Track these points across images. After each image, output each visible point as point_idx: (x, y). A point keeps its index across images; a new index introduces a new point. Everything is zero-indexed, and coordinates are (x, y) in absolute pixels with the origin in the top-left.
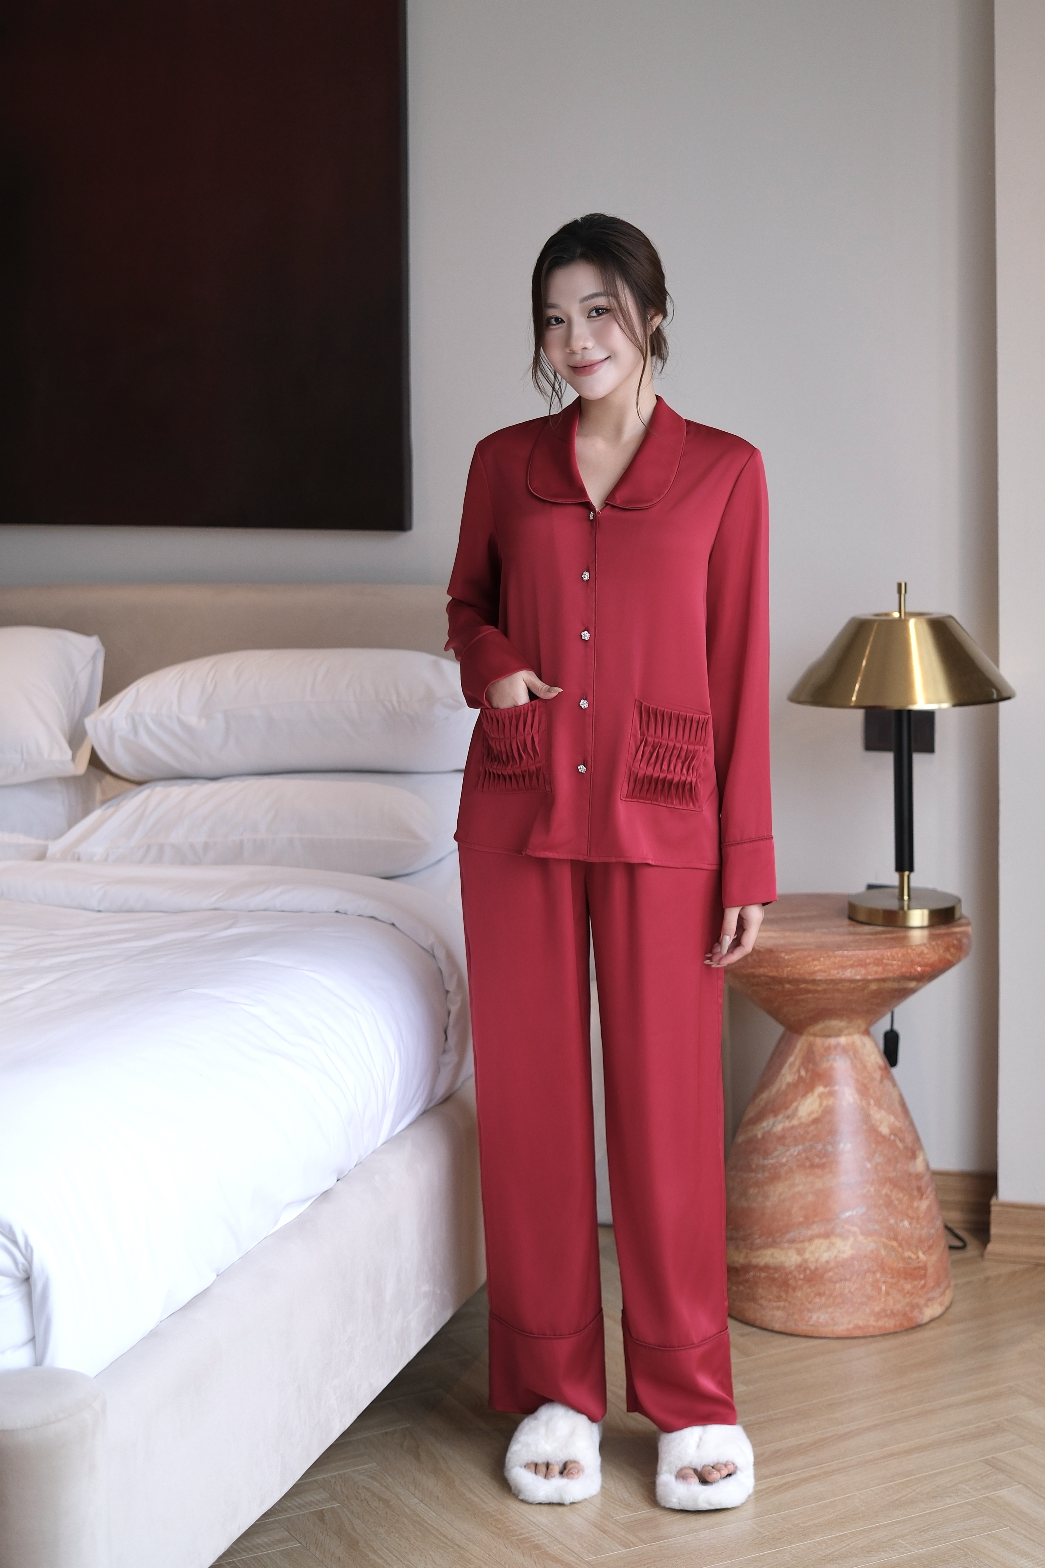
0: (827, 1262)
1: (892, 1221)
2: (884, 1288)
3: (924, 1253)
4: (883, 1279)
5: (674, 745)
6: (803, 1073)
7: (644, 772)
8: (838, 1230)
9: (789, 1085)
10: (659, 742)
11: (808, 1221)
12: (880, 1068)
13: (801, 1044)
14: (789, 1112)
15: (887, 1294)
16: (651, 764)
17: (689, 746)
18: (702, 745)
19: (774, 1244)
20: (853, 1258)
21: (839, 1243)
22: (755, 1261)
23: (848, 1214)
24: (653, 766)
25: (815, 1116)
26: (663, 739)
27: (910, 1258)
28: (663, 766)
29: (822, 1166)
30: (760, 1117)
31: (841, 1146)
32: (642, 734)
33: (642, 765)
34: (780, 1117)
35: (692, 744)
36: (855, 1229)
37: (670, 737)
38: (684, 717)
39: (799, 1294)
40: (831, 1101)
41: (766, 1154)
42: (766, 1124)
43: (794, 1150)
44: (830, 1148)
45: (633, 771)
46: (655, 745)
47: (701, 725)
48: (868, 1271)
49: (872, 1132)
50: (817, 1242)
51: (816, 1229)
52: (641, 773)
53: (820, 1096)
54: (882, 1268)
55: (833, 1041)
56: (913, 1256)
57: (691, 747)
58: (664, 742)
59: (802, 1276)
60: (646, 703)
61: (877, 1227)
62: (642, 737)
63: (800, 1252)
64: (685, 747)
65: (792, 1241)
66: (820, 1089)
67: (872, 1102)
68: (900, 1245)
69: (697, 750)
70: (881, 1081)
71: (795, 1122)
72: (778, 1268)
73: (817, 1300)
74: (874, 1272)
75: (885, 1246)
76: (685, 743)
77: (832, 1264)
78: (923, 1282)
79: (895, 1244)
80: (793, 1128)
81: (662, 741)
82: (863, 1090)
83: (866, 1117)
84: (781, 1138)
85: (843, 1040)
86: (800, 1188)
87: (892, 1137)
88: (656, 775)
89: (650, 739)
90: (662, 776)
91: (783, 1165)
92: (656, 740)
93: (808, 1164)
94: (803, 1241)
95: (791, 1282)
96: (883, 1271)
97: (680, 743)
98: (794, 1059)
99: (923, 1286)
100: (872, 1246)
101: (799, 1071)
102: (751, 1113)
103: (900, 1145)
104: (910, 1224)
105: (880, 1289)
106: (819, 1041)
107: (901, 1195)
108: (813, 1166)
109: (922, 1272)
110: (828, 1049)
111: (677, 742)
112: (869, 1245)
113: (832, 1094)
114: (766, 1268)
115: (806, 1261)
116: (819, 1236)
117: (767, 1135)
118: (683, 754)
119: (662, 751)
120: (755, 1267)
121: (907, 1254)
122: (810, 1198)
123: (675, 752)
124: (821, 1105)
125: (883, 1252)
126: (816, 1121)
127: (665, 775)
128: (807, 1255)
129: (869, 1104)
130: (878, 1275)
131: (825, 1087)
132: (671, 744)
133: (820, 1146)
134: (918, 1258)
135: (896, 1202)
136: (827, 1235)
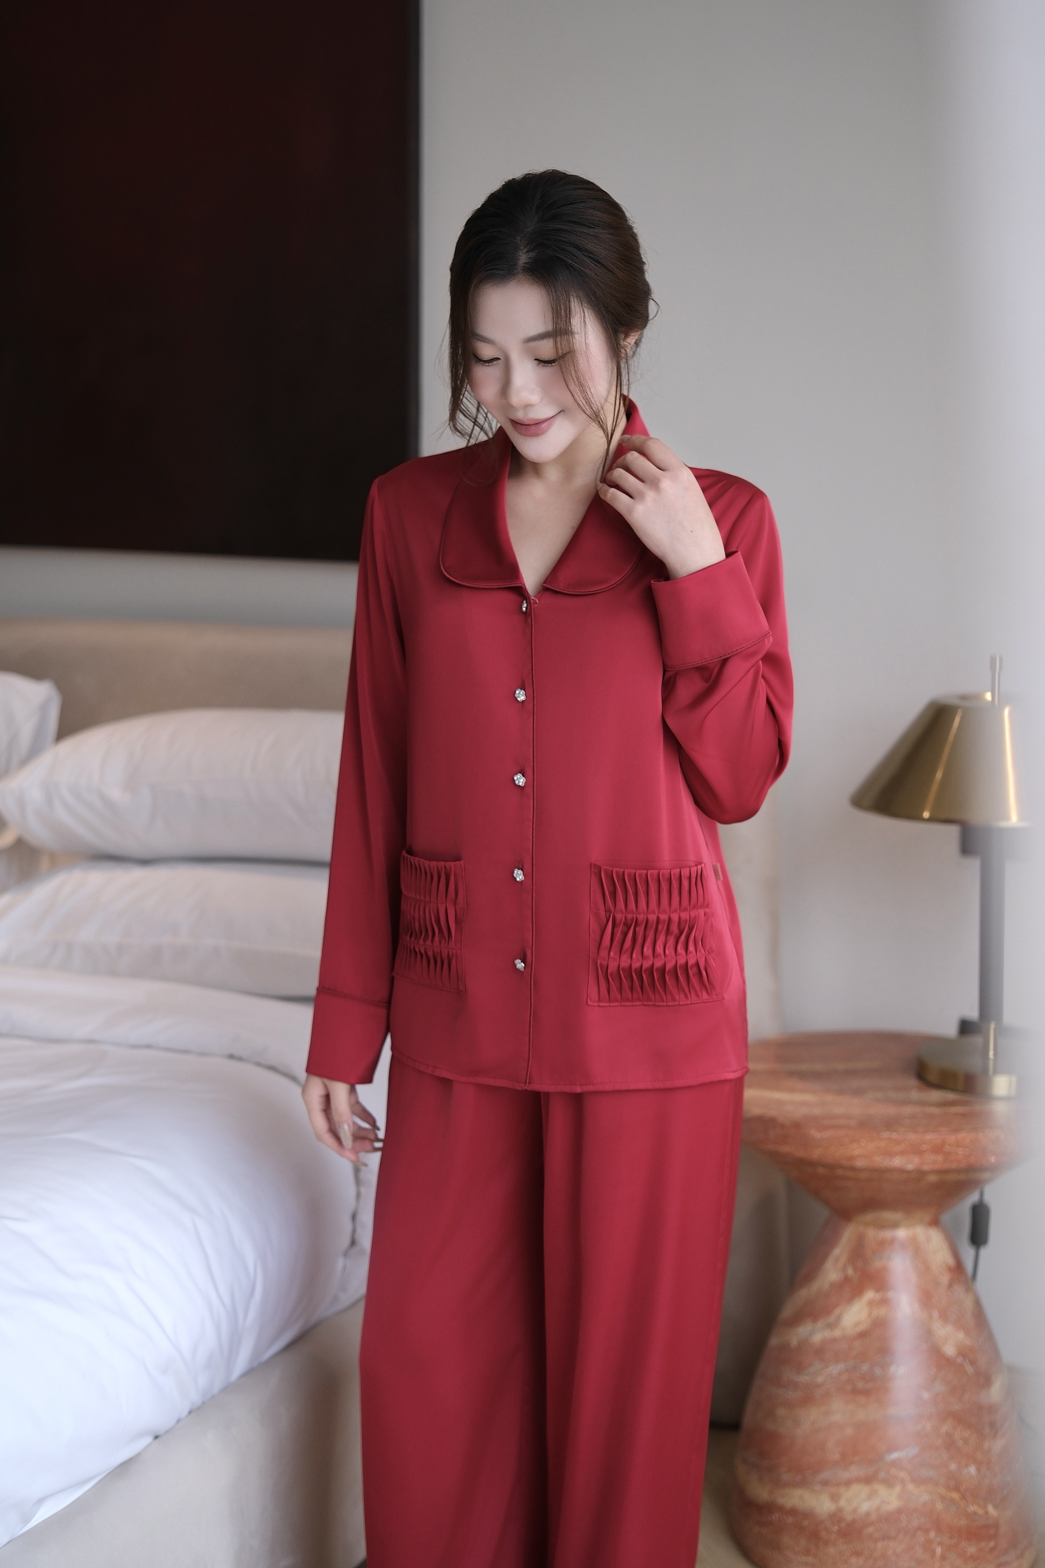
0: (868, 1514)
1: (953, 1467)
2: (939, 1550)
3: (996, 1507)
4: (938, 1539)
5: (658, 918)
6: (850, 1271)
7: (618, 963)
8: (882, 1475)
9: (833, 1285)
10: (633, 919)
11: (845, 1460)
12: (950, 1269)
13: (848, 1234)
14: (831, 1319)
15: (943, 1558)
16: (627, 950)
17: (681, 914)
18: (701, 907)
19: (803, 1483)
20: (899, 1511)
21: (883, 1491)
22: (781, 1501)
23: (895, 1455)
24: (629, 953)
25: (861, 1328)
26: (640, 913)
27: (975, 1513)
28: (645, 949)
29: (866, 1393)
30: (797, 1319)
31: (892, 1369)
32: (608, 911)
33: (612, 954)
34: (820, 1324)
35: (685, 910)
36: (902, 1475)
37: (649, 908)
38: (667, 877)
39: (831, 1550)
40: (882, 1311)
41: (800, 1368)
42: (803, 1331)
43: (835, 1369)
44: (878, 1371)
45: (601, 965)
46: (629, 923)
47: (693, 880)
48: (919, 1528)
49: (935, 1354)
50: (855, 1488)
51: (854, 1471)
52: (613, 967)
53: (871, 1303)
54: (938, 1525)
55: (888, 1234)
56: (981, 1512)
57: (685, 916)
58: (641, 917)
59: (835, 1529)
60: (605, 867)
61: (932, 1473)
62: (607, 915)
63: (835, 1498)
64: (675, 917)
65: (825, 1483)
66: (870, 1295)
67: (936, 1314)
68: (963, 1497)
69: (695, 916)
70: (950, 1286)
71: (837, 1333)
72: (808, 1515)
73: (853, 1560)
74: (927, 1531)
75: (943, 1498)
76: (675, 911)
77: (873, 1517)
78: (992, 1544)
79: (955, 1496)
80: (834, 1340)
81: (638, 916)
82: (926, 1299)
83: (928, 1334)
84: (820, 1352)
85: (902, 1233)
86: (837, 1418)
87: (960, 1360)
88: (636, 965)
89: (619, 916)
90: (647, 964)
91: (819, 1386)
92: (629, 916)
93: (849, 1388)
94: (838, 1485)
95: (823, 1534)
96: (939, 1530)
97: (667, 914)
98: (840, 1252)
99: (992, 1549)
100: (925, 1497)
101: (844, 1269)
102: (787, 1311)
103: (970, 1369)
104: (978, 1470)
105: (934, 1552)
106: (871, 1233)
107: (967, 1434)
108: (856, 1392)
109: (992, 1531)
110: (883, 1245)
111: (661, 913)
112: (921, 1496)
113: (884, 1302)
114: (793, 1512)
115: (840, 1510)
116: (858, 1480)
117: (804, 1344)
118: (675, 928)
119: (640, 930)
120: (781, 1509)
121: (972, 1508)
122: (849, 1431)
123: (660, 927)
124: (870, 1315)
125: (939, 1506)
126: (862, 1335)
127: (651, 963)
128: (842, 1503)
129: (931, 1317)
130: (932, 1534)
131: (878, 1290)
132: (652, 918)
133: (865, 1367)
134: (987, 1513)
135: (960, 1443)
136: (868, 1480)
